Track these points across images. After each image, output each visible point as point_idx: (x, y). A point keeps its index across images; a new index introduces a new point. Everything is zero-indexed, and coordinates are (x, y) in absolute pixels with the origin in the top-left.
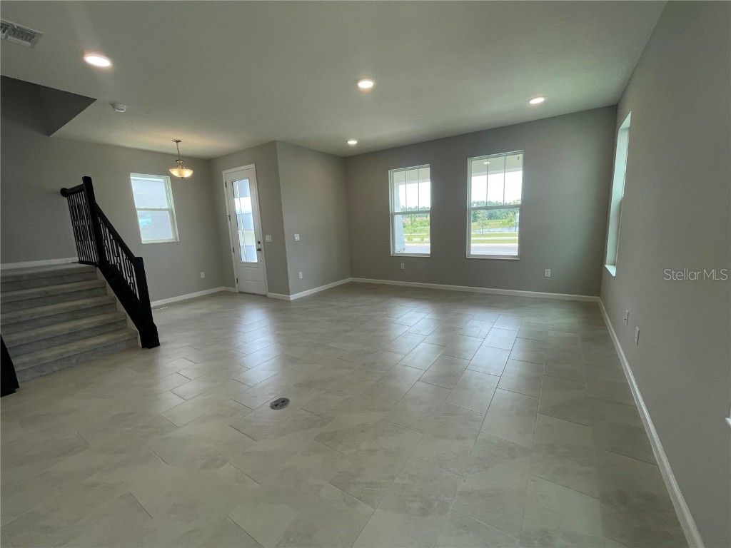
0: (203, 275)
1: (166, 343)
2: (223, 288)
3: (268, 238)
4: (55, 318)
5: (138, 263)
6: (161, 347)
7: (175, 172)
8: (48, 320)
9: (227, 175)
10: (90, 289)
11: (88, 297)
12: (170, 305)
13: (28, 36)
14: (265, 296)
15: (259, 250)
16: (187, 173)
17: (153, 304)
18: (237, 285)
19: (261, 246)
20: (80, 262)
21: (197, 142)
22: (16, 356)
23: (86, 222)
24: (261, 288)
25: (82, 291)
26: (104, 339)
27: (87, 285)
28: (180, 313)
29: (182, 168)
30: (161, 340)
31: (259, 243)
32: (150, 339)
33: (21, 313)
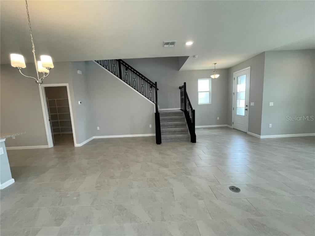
0: (218, 118)
1: (198, 142)
2: (226, 125)
3: (252, 104)
4: (172, 126)
5: (193, 112)
6: (196, 144)
7: (213, 77)
8: (170, 126)
9: (235, 74)
10: (181, 119)
11: (180, 121)
12: (204, 128)
13: (173, 43)
14: (246, 133)
15: (246, 110)
16: (217, 76)
17: (196, 127)
18: (232, 125)
19: (248, 108)
20: (181, 110)
21: (223, 62)
22: (163, 134)
23: (183, 97)
24: (245, 128)
25: (179, 119)
26: (181, 136)
27: (180, 117)
28: (207, 132)
29: (216, 74)
30: (197, 141)
31: (247, 106)
32: (193, 139)
33: (165, 123)
